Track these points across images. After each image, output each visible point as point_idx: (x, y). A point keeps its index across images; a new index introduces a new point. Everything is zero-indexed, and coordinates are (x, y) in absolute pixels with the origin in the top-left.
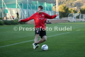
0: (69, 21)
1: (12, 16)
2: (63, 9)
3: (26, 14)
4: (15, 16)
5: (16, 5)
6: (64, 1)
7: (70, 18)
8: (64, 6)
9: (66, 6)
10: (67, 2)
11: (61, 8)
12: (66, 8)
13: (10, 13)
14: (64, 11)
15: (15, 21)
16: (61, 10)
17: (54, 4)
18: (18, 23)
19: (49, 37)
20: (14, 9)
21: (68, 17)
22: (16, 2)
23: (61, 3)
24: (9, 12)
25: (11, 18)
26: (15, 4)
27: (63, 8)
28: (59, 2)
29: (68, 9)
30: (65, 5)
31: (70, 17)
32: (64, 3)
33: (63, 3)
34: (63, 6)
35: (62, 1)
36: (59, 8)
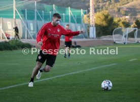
0: (115, 43)
1: (5, 33)
2: (103, 20)
3: (32, 29)
4: (12, 34)
5: (14, 12)
6: (105, 5)
7: (116, 38)
8: (106, 14)
9: (108, 13)
10: (111, 6)
11: (100, 18)
13: (2, 29)
14: (104, 24)
15: (11, 44)
16: (99, 22)
17: (87, 11)
20: (10, 19)
21: (113, 35)
23: (99, 8)
25: (3, 38)
27: (103, 17)
28: (96, 6)
29: (112, 20)
30: (107, 11)
31: (117, 35)
32: (104, 8)
33: (102, 8)
34: (103, 14)
35: (101, 5)
36: (95, 17)
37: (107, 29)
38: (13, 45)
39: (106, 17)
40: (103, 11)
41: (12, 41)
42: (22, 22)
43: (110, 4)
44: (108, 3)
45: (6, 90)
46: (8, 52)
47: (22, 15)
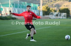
0: (50, 18)
1: (6, 13)
3: (17, 12)
4: (9, 13)
5: (10, 5)
6: (47, 3)
7: (51, 16)
8: (47, 6)
10: (49, 3)
12: (48, 8)
13: (5, 11)
14: (46, 10)
15: (8, 17)
16: (44, 10)
17: (39, 5)
18: (10, 19)
20: (8, 7)
21: (50, 15)
22: (10, 2)
23: (44, 4)
25: (5, 15)
26: (8, 4)
27: (45, 8)
28: (43, 3)
29: (49, 9)
30: (47, 5)
33: (45, 4)
35: (45, 3)
36: (42, 8)
37: (47, 12)
38: (9, 18)
39: (47, 8)
40: (46, 5)
41: (8, 16)
42: (13, 9)
43: (49, 2)
44: (48, 2)
45: (5, 36)
46: (7, 21)
47: (13, 6)
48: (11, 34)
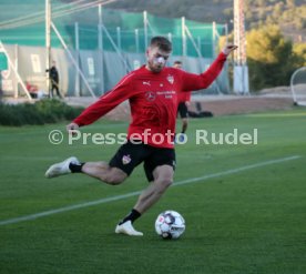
0: (295, 104)
1: (26, 83)
2: (267, 50)
3: (92, 72)
4: (43, 85)
5: (48, 31)
6: (270, 12)
7: (298, 92)
8: (273, 34)
9: (279, 31)
10: (285, 15)
11: (257, 42)
12: (282, 42)
13: (20, 71)
14: (270, 57)
15: (40, 109)
16: (256, 55)
17: (226, 26)
18: (54, 116)
19: (206, 177)
20: (38, 49)
21: (292, 87)
22: (48, 19)
23: (256, 20)
24: (13, 65)
25: (21, 95)
26: (40, 28)
27: (265, 43)
28: (249, 15)
29: (288, 48)
30: (276, 27)
31: (300, 86)
32: (269, 19)
33: (264, 19)
34: (267, 35)
35: (261, 11)
36: (246, 43)
38: (45, 111)
39: (275, 41)
40: (265, 28)
41: (42, 101)
42: (66, 54)
43: (283, 9)
44: (277, 7)
46: (34, 130)
47: (68, 37)
48: (62, 210)
